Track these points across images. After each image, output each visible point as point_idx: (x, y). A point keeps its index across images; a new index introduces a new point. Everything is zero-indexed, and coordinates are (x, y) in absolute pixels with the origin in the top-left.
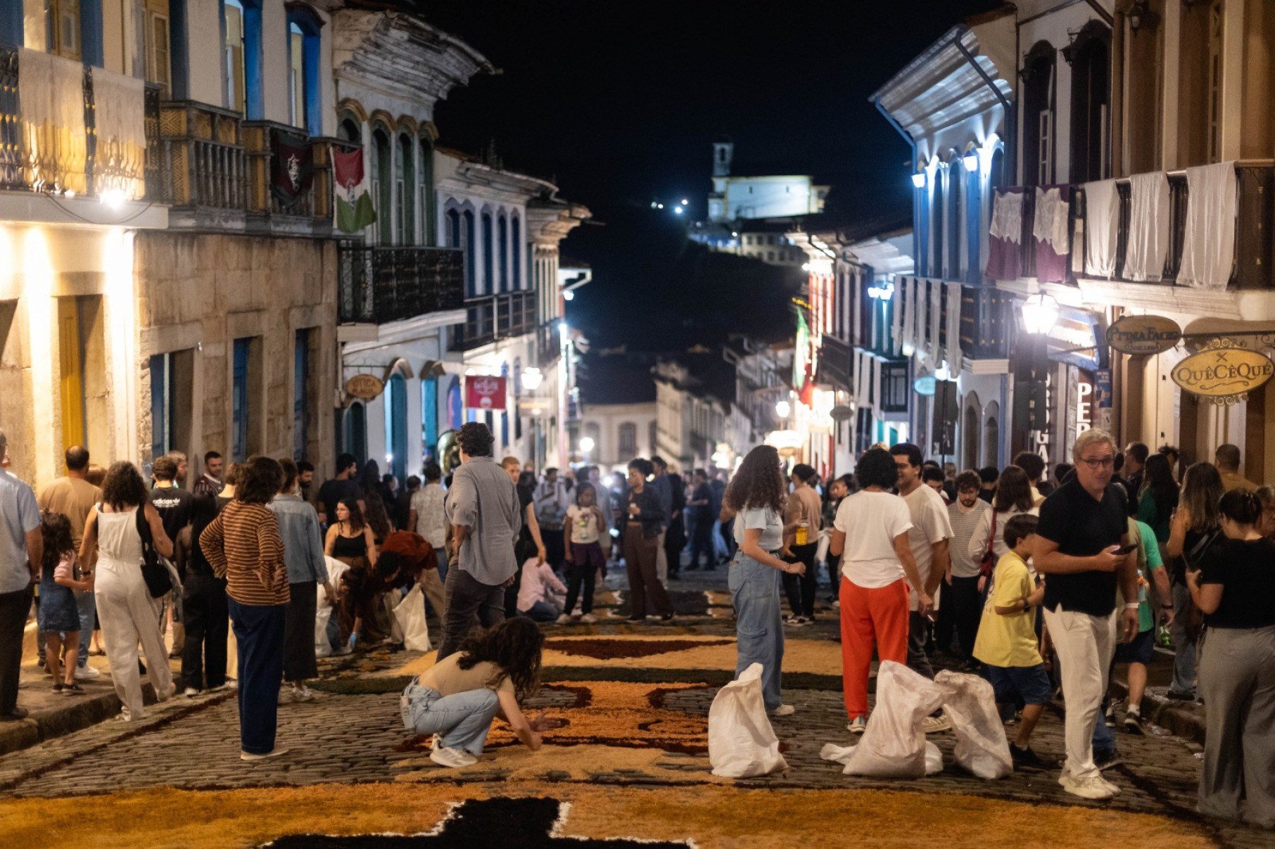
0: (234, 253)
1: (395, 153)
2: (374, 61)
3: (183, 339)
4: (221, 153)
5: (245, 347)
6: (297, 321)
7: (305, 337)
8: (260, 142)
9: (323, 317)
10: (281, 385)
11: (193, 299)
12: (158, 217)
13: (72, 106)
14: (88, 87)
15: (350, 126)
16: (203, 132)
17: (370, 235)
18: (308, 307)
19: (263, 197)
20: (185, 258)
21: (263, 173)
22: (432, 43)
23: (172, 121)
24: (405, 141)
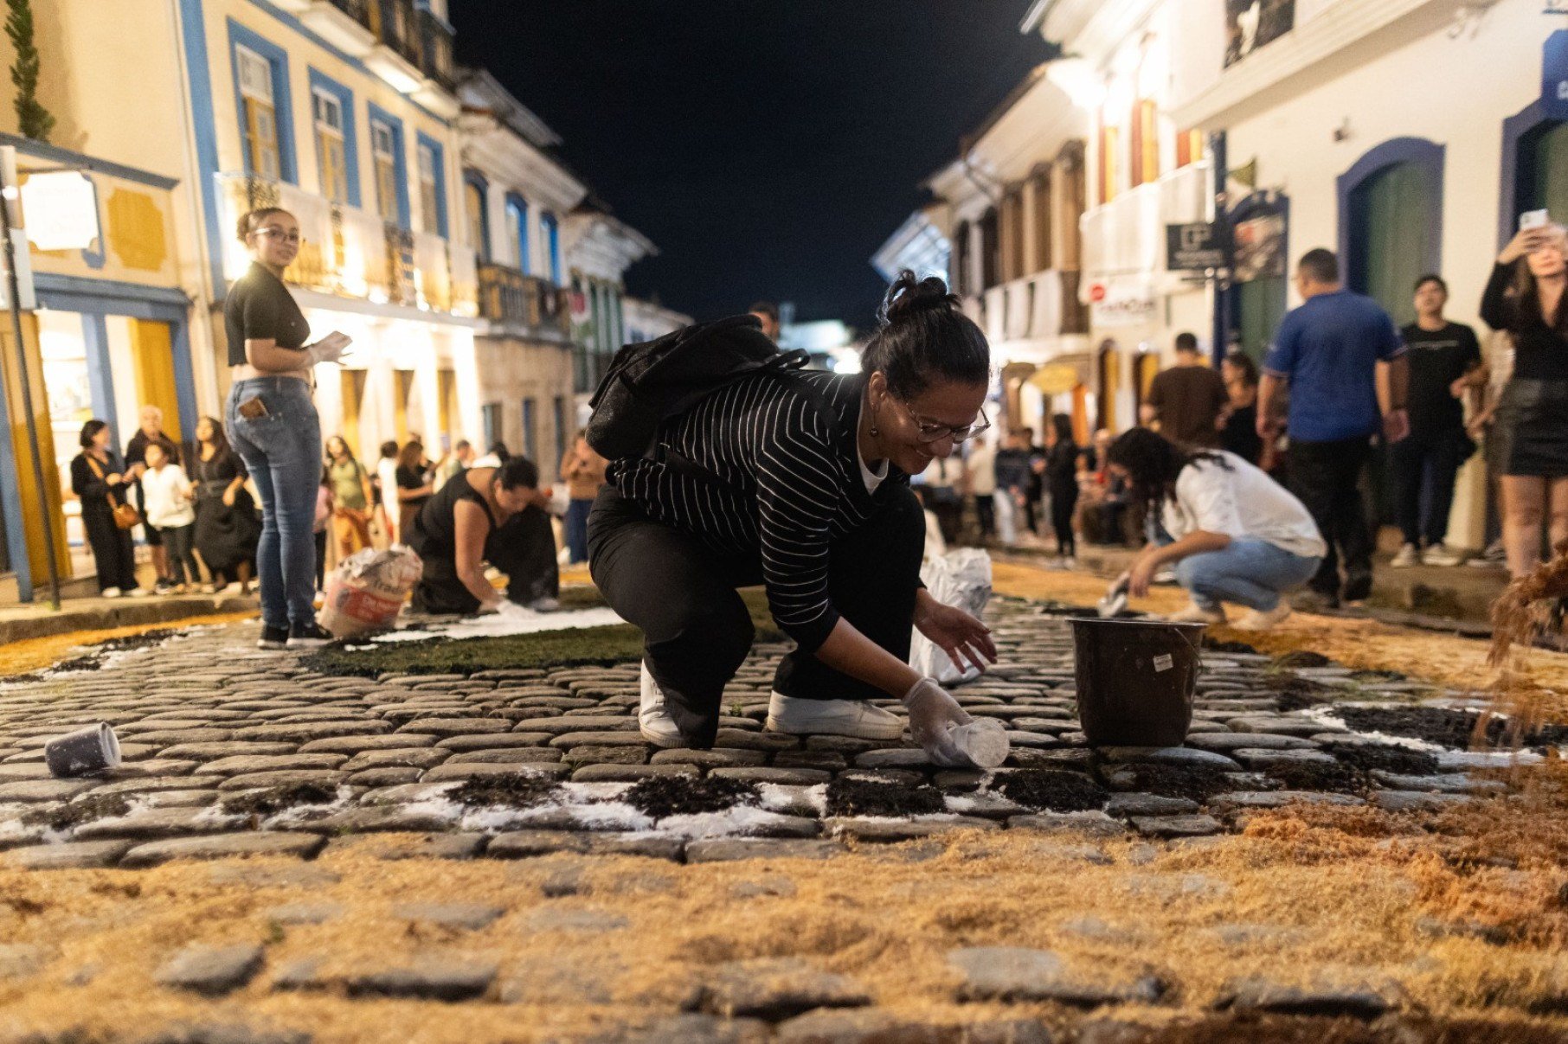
0: (520, 350)
1: (601, 302)
2: (588, 245)
3: (498, 396)
4: (514, 292)
5: (529, 404)
6: (554, 391)
7: (559, 402)
8: (532, 288)
9: (567, 389)
10: (547, 428)
11: (501, 374)
12: (483, 327)
13: (439, 261)
14: (447, 253)
15: (576, 283)
16: (504, 280)
17: (590, 344)
18: (560, 384)
19: (535, 317)
20: (495, 351)
21: (534, 305)
22: (619, 234)
23: (489, 274)
24: (606, 293)
